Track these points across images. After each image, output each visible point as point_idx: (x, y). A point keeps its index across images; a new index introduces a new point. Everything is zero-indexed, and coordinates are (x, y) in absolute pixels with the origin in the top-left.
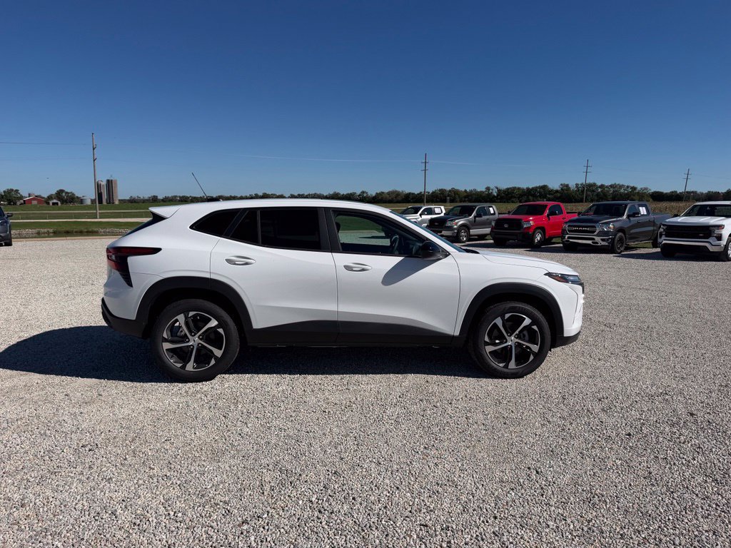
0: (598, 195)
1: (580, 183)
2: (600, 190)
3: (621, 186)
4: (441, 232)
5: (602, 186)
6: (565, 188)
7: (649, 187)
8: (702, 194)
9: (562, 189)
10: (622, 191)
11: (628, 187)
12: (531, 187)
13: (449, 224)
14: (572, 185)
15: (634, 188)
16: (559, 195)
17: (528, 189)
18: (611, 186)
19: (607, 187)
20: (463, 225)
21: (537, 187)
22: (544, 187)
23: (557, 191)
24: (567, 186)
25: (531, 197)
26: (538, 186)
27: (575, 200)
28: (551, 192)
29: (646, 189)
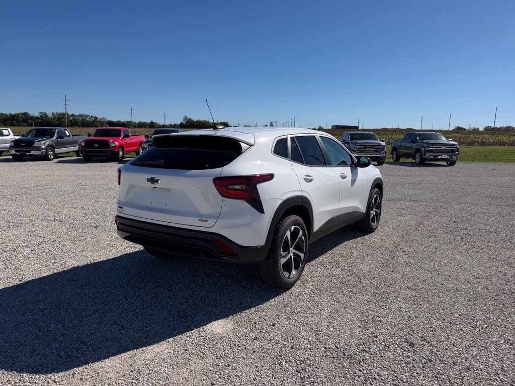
0: (71, 121)
1: (55, 112)
2: (71, 118)
3: (87, 116)
4: (30, 152)
5: (73, 115)
6: (44, 115)
7: (106, 118)
8: (135, 123)
9: (41, 116)
10: (88, 119)
11: (92, 117)
12: (13, 113)
13: (36, 144)
14: (49, 114)
15: (96, 118)
16: (39, 121)
17: (11, 115)
18: (80, 115)
19: (77, 116)
20: (50, 146)
21: (19, 114)
22: (25, 114)
23: (37, 118)
24: (45, 114)
25: (15, 122)
26: (20, 112)
27: (54, 125)
28: (32, 118)
29: (104, 118)
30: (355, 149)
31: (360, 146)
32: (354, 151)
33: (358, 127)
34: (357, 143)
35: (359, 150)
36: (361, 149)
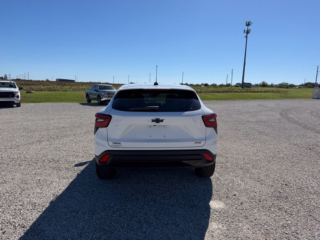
30: (105, 95)
31: (108, 93)
32: (104, 96)
33: (74, 81)
34: (106, 91)
35: (107, 95)
36: (108, 95)
